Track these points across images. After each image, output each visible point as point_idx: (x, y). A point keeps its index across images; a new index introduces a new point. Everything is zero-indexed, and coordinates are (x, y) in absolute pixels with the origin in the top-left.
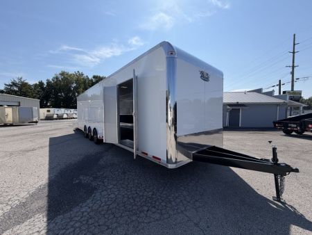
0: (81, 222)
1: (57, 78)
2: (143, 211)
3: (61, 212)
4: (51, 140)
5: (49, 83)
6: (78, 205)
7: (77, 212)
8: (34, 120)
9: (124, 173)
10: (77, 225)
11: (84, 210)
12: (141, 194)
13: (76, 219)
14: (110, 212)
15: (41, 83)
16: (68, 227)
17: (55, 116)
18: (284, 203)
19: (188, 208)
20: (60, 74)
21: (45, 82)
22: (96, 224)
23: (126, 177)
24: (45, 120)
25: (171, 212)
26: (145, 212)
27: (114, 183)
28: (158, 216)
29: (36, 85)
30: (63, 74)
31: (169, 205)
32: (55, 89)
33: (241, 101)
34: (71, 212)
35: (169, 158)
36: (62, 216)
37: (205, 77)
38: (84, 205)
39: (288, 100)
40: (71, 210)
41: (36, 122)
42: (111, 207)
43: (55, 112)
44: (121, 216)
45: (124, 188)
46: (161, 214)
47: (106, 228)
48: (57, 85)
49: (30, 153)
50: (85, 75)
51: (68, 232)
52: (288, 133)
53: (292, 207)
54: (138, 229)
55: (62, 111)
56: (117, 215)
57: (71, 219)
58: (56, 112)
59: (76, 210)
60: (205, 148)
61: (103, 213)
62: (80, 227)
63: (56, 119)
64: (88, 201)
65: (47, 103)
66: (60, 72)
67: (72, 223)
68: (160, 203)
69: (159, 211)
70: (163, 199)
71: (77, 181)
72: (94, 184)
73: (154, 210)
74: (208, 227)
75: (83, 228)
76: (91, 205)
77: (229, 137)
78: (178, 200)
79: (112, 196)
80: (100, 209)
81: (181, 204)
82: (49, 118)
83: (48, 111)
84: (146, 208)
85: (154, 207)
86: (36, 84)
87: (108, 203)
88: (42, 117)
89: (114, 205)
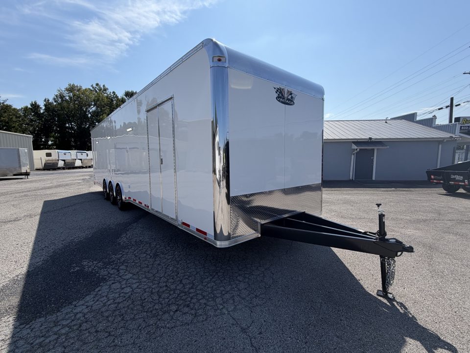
0: (70, 327)
1: (62, 97)
2: (167, 312)
3: (44, 313)
4: (46, 204)
5: (48, 105)
6: (71, 303)
7: (67, 314)
8: (23, 171)
9: (156, 255)
10: (63, 331)
11: (78, 310)
12: (173, 287)
13: (65, 323)
14: (117, 313)
15: (35, 106)
16: (50, 333)
17: (61, 164)
18: (391, 300)
19: (240, 306)
20: (67, 90)
21: (42, 104)
22: (93, 330)
23: (157, 262)
24: (44, 169)
25: (211, 313)
26: (172, 313)
27: (135, 270)
28: (189, 318)
29: (26, 109)
30: (71, 89)
31: (211, 303)
32: (59, 116)
33: (376, 135)
34: (59, 314)
35: (218, 231)
36: (43, 319)
37: (285, 98)
38: (81, 302)
39: (457, 134)
40: (59, 311)
41: (27, 174)
42: (121, 305)
43: (60, 156)
44: (133, 319)
45: (148, 279)
46: (196, 315)
47: (106, 335)
48: (63, 108)
49: (9, 225)
50: (110, 90)
51: (47, 341)
52: (452, 191)
53: (402, 305)
54: (154, 336)
55: (72, 155)
56: (127, 317)
57: (56, 323)
58: (62, 157)
59: (65, 310)
60: (286, 216)
61: (106, 314)
62: (67, 334)
63: (63, 168)
64: (88, 298)
65: (47, 141)
66: (67, 86)
67: (55, 329)
68: (199, 300)
69: (193, 312)
70: (205, 294)
71: (77, 268)
72: (104, 272)
73: (186, 310)
74: (260, 333)
75: (71, 335)
76: (91, 303)
77: (348, 197)
78: (227, 296)
79: (128, 290)
80: (103, 309)
81: (231, 302)
82: (50, 167)
83: (49, 155)
84: (174, 308)
85: (188, 306)
86: (27, 107)
87: (117, 301)
88: (38, 164)
89: (126, 304)
